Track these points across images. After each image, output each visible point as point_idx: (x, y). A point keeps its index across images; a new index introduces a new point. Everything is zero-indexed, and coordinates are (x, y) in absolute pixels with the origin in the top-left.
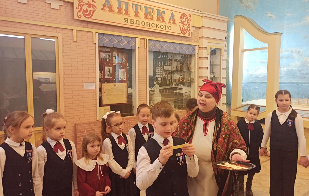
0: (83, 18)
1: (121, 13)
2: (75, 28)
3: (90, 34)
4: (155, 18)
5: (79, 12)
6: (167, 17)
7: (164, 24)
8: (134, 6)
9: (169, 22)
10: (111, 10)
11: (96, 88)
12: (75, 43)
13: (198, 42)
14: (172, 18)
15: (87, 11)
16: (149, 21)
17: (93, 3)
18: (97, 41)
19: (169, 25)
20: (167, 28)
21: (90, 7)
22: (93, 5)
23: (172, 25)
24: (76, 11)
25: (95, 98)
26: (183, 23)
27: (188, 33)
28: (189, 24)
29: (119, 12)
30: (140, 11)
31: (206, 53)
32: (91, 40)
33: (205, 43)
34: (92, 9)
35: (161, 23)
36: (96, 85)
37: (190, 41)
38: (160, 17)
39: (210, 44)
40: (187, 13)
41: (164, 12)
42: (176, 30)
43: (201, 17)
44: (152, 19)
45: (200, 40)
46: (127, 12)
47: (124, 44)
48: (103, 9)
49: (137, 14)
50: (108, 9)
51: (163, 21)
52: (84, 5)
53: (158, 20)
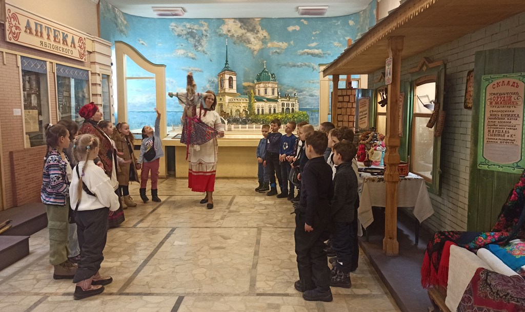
0: (13, 41)
1: (38, 36)
2: (5, 50)
3: (14, 57)
4: (62, 42)
5: (10, 34)
6: (69, 40)
7: (67, 48)
8: (46, 28)
9: (71, 46)
10: (31, 33)
11: (22, 114)
12: (4, 67)
13: (90, 67)
14: (73, 42)
15: (14, 33)
16: (57, 45)
17: (19, 25)
18: (20, 65)
19: (70, 48)
20: (70, 52)
21: (16, 29)
22: (18, 27)
23: (73, 49)
24: (7, 33)
25: (21, 125)
26: (80, 47)
27: (84, 57)
28: (85, 48)
29: (37, 35)
30: (50, 34)
31: (98, 80)
32: (15, 63)
33: (98, 69)
34: (18, 31)
35: (65, 47)
36: (21, 111)
37: (84, 66)
38: (65, 41)
39: (101, 70)
40: (83, 36)
41: (67, 35)
42: (75, 55)
43: (91, 41)
44: (59, 42)
45: (92, 66)
46: (41, 36)
47: (38, 69)
48: (26, 31)
49: (48, 38)
50: (28, 31)
51: (67, 45)
52: (12, 27)
53: (63, 43)
